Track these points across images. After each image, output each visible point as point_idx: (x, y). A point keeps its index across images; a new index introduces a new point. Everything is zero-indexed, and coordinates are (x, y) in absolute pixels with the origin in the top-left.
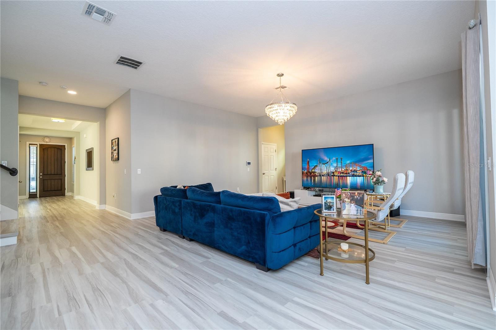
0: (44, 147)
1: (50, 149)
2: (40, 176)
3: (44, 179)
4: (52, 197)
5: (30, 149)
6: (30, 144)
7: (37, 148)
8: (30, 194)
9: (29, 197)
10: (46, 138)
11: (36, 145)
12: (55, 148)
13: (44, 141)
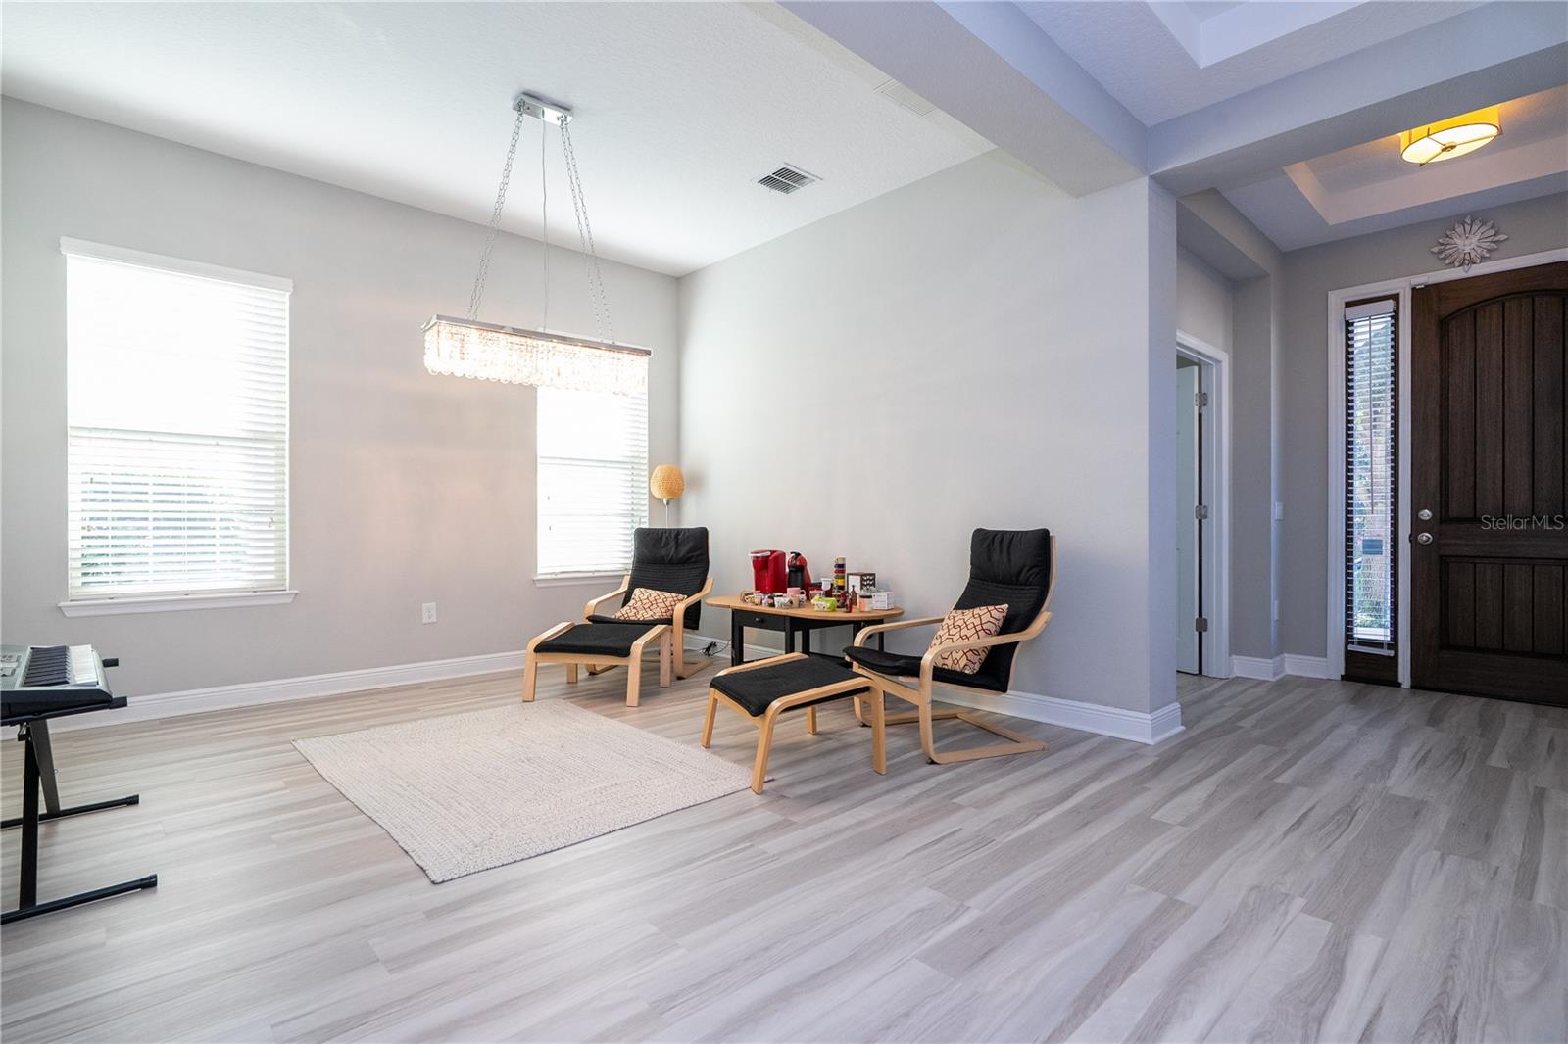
0: (1446, 309)
1: (1496, 309)
2: (1417, 525)
3: (1448, 552)
4: (1506, 704)
5: (1348, 332)
6: (1348, 304)
7: (1396, 317)
8: (1350, 656)
9: (1346, 669)
10: (1460, 229)
11: (1391, 302)
12: (1532, 294)
13: (1445, 259)
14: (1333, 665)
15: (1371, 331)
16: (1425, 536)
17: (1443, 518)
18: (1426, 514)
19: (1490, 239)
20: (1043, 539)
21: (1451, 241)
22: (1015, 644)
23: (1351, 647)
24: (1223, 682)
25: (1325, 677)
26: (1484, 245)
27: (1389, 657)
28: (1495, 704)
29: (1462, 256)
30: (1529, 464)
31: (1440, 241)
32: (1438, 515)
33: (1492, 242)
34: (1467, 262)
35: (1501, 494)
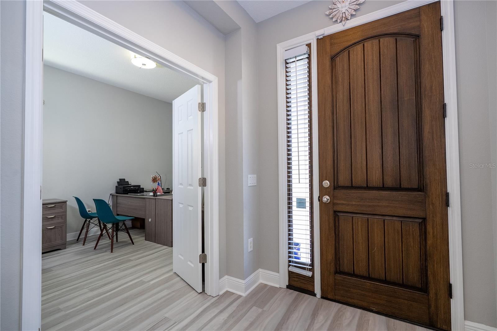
0: (334, 51)
1: (359, 49)
3: (338, 208)
12: (379, 37)
14: (283, 278)
16: (326, 198)
17: (336, 187)
18: (326, 183)
19: (355, 3)
21: (335, 6)
23: (291, 268)
25: (278, 286)
26: (353, 7)
27: (310, 277)
29: (341, 15)
30: (380, 151)
31: (330, 7)
32: (332, 183)
33: (356, 4)
34: (344, 19)
35: (365, 171)
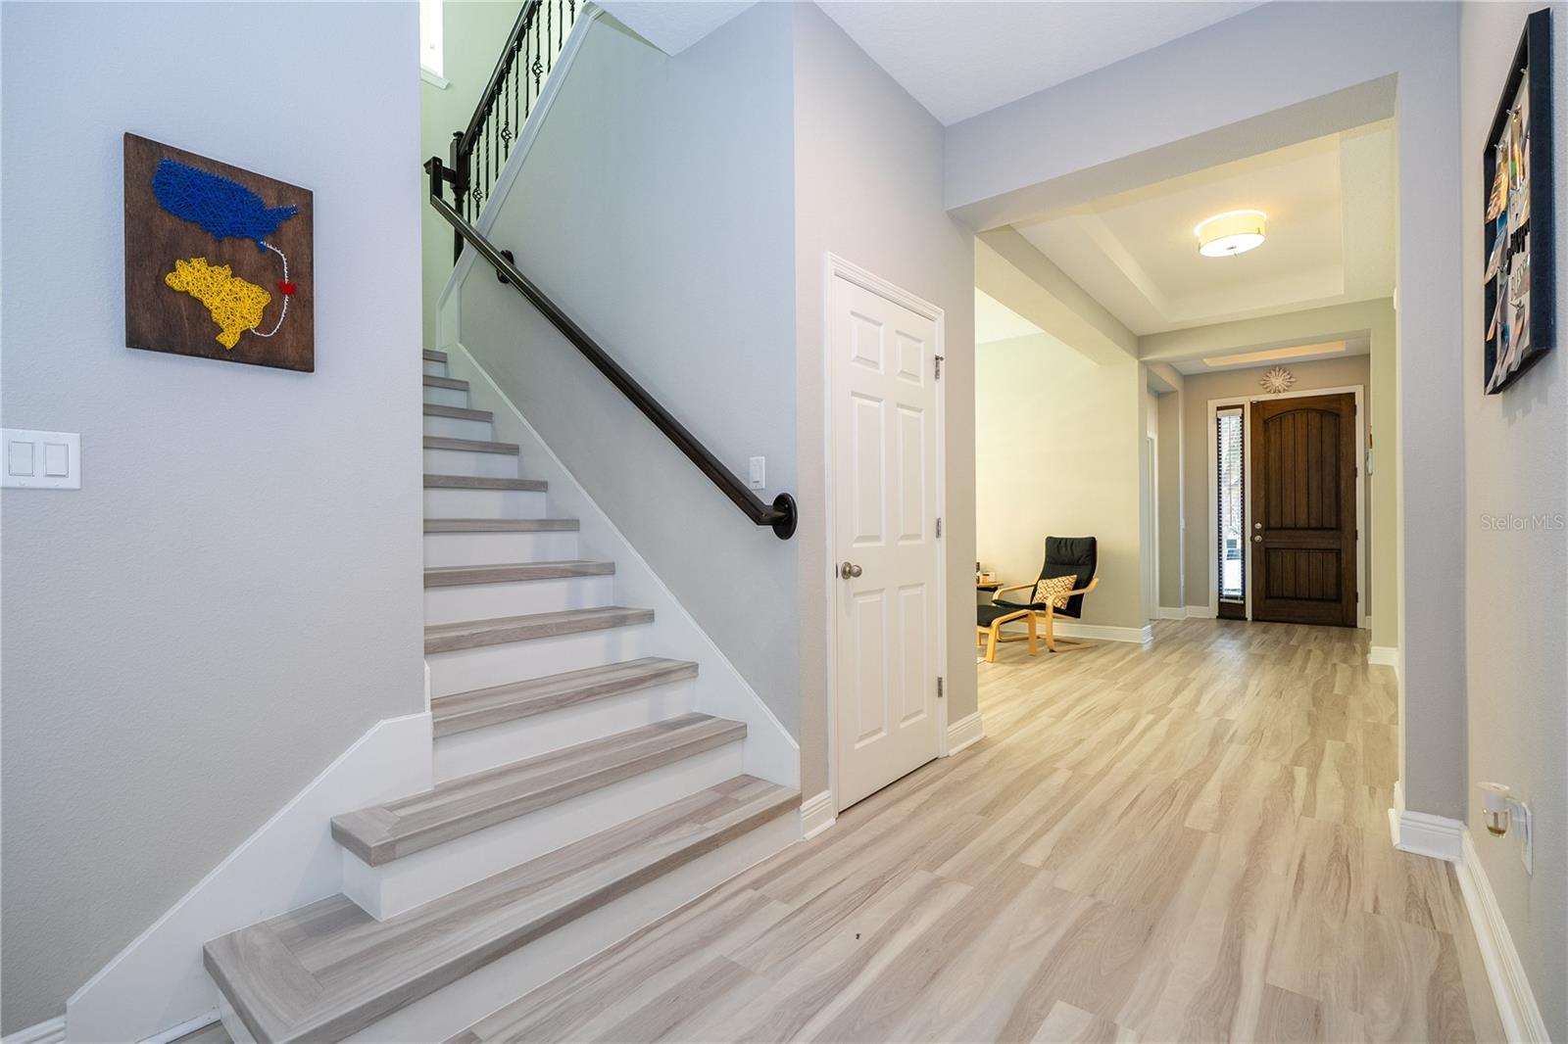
0: (1268, 415)
1: (1290, 417)
2: (1254, 532)
3: (1269, 546)
4: (1296, 626)
5: (1218, 424)
6: (1219, 409)
7: (1242, 417)
8: (1221, 604)
9: (1219, 612)
10: (1273, 373)
11: (1240, 410)
12: (1308, 410)
13: (1267, 389)
14: (1213, 610)
15: (1231, 424)
16: (1258, 538)
17: (1267, 528)
18: (1258, 526)
20: (1092, 542)
21: (1269, 379)
22: (1082, 595)
23: (1221, 600)
24: (1156, 622)
25: (1209, 617)
26: (1285, 383)
27: (1241, 605)
28: (1292, 625)
29: (1275, 387)
30: (1307, 499)
31: (1264, 379)
32: (1264, 526)
33: (1289, 381)
34: (1277, 391)
35: (1294, 516)
